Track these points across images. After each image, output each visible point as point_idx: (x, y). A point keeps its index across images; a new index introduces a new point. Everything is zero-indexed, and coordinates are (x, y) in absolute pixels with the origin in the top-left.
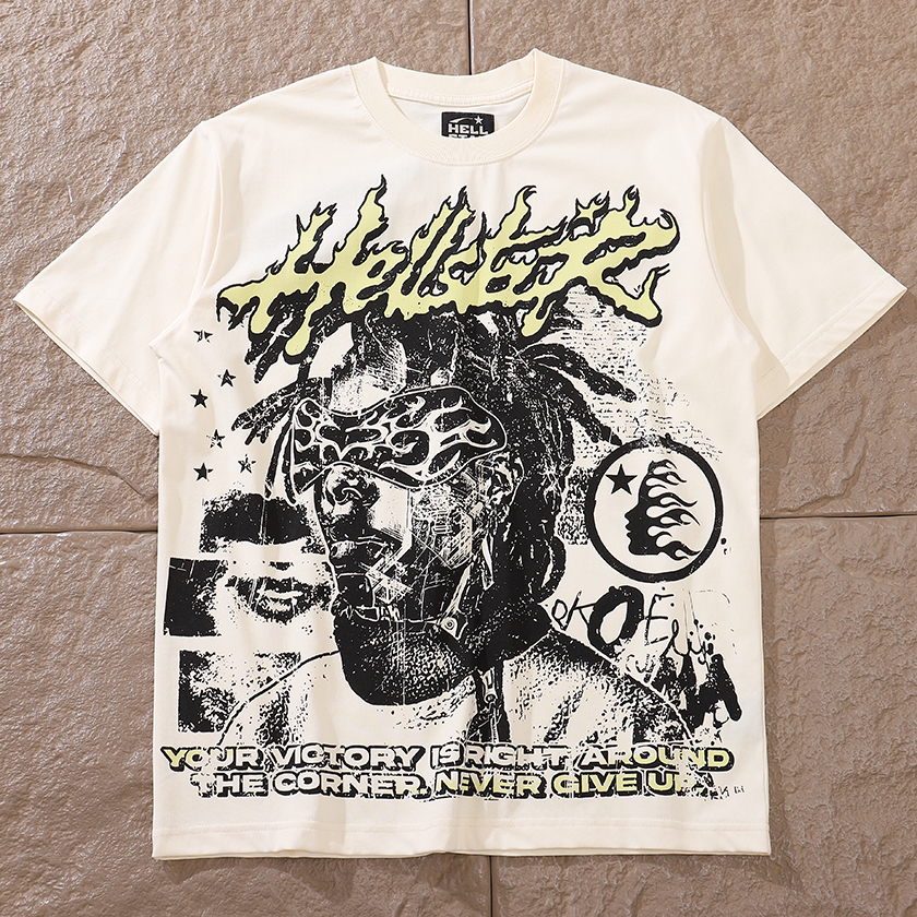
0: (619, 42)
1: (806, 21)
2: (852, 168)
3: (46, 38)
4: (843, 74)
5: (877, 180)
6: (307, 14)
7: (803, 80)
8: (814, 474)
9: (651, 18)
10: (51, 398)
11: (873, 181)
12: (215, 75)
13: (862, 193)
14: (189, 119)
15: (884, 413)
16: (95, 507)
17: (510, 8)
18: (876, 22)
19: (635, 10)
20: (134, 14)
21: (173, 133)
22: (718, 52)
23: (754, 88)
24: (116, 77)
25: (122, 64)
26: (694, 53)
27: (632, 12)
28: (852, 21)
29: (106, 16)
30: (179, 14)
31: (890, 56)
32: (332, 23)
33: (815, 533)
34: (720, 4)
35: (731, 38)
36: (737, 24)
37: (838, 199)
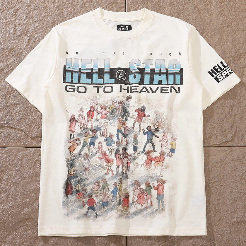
0: (168, 12)
1: (221, 6)
2: (232, 49)
3: (7, 8)
4: (230, 22)
5: (239, 53)
6: (80, 2)
7: (219, 23)
8: (223, 135)
9: (177, 5)
10: (5, 109)
11: (237, 53)
12: (54, 19)
13: (234, 57)
14: (46, 31)
15: (241, 118)
16: (16, 140)
17: (137, 1)
18: (240, 7)
19: (172, 2)
20: (32, 1)
21: (42, 34)
22: (195, 15)
23: (205, 25)
24: (27, 19)
25: (28, 15)
26: (189, 15)
27: (172, 3)
28: (234, 6)
29: (24, 2)
30: (44, 2)
31: (244, 17)
32: (87, 5)
33: (225, 151)
34: (196, 1)
35: (199, 11)
36: (201, 7)
37: (228, 58)
